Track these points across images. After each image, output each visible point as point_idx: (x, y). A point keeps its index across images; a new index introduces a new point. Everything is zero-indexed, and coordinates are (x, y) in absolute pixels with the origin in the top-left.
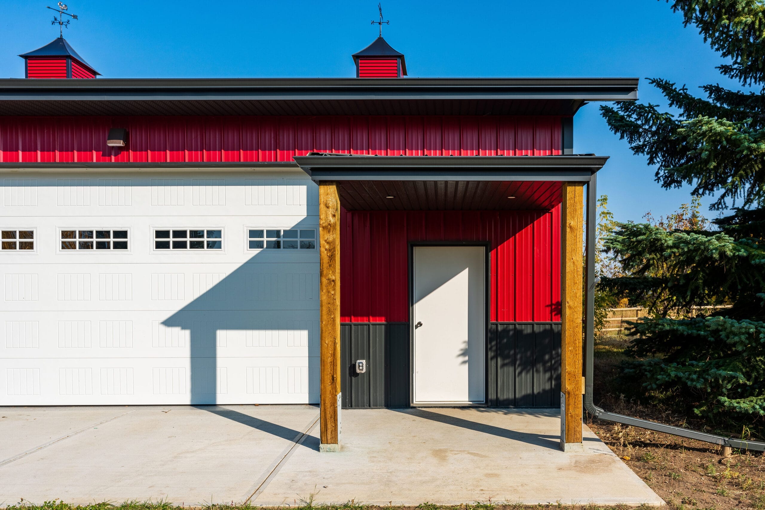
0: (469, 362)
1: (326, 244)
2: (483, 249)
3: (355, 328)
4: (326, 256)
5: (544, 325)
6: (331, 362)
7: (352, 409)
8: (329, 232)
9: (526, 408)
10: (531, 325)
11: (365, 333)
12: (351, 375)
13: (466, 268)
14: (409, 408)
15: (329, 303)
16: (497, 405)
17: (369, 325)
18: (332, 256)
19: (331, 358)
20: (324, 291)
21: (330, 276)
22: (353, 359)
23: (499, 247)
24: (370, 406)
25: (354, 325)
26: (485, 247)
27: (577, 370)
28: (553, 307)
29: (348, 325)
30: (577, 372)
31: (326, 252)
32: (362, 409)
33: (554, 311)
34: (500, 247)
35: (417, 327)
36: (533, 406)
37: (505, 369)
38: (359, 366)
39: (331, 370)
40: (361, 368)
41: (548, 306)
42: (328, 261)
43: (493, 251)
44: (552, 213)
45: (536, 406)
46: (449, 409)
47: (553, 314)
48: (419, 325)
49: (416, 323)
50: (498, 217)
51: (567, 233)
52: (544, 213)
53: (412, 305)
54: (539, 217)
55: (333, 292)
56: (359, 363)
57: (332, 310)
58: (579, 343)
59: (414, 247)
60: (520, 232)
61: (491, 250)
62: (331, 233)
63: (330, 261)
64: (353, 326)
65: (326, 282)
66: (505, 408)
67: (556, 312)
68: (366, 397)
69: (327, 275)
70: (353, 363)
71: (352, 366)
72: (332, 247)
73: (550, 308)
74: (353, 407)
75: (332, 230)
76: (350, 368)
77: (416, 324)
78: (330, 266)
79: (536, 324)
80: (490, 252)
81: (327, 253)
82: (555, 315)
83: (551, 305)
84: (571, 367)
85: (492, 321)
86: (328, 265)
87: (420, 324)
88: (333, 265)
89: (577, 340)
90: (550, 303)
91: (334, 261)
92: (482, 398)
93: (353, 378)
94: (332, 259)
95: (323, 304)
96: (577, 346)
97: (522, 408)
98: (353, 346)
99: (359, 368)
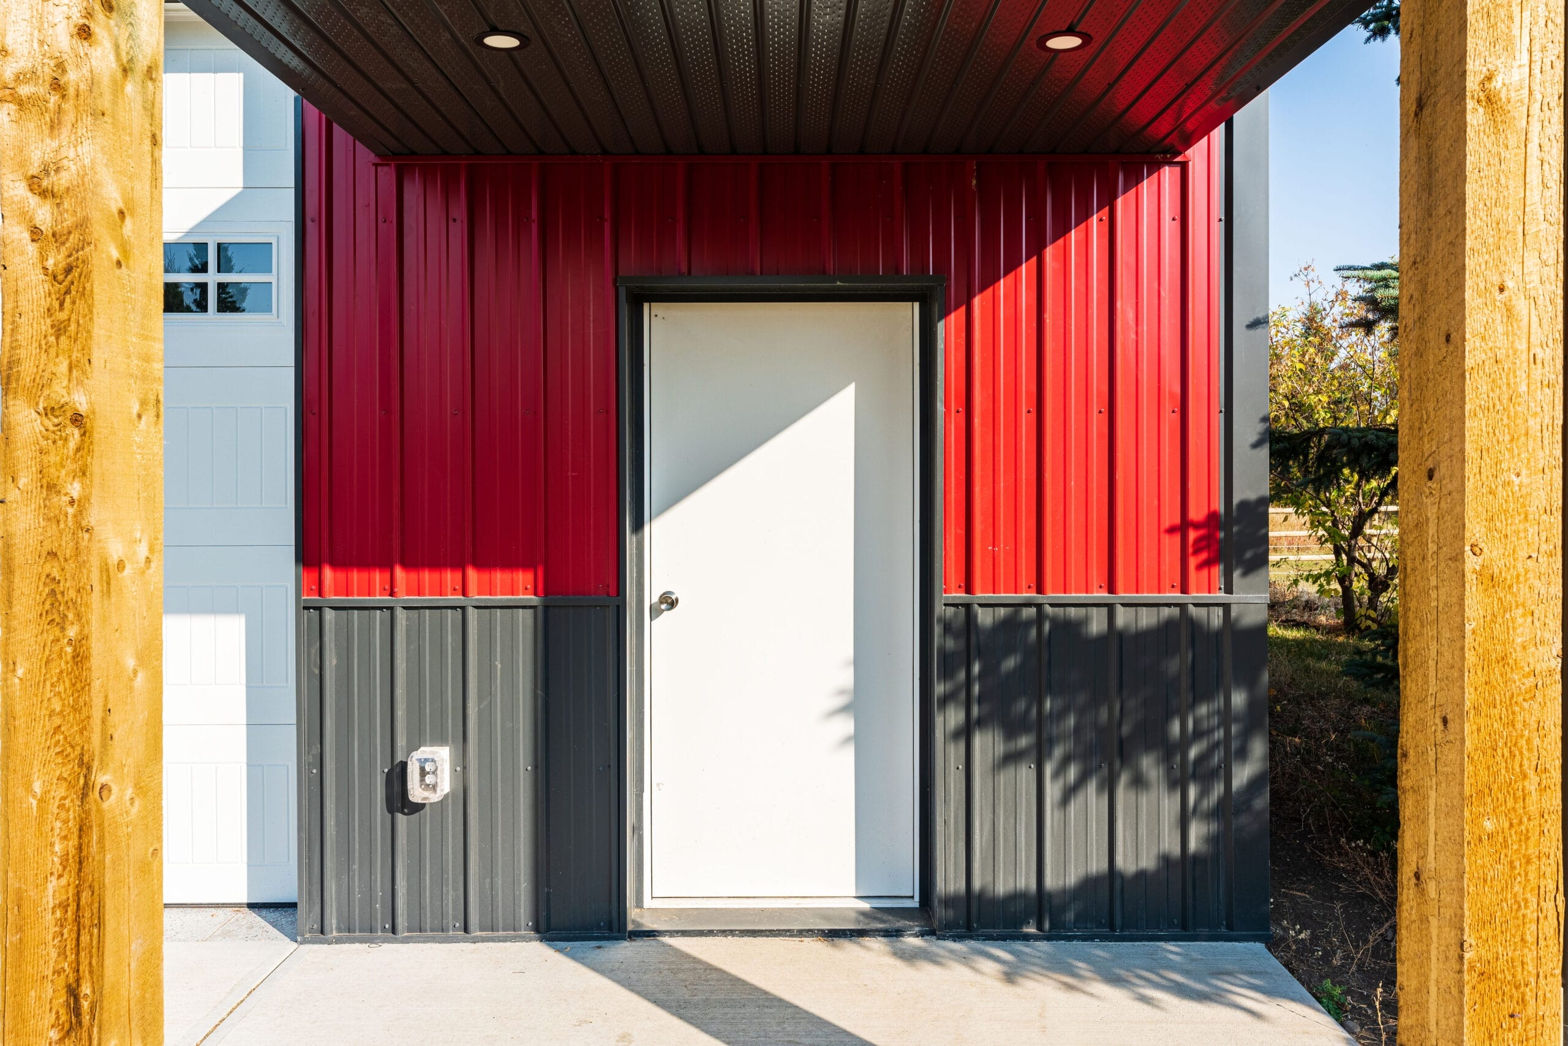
0: (859, 740)
1: (33, 200)
2: (909, 313)
3: (408, 619)
4: (36, 276)
5: (1155, 609)
6: (64, 907)
7: (396, 941)
8: (52, 127)
9: (1084, 939)
10: (1105, 610)
11: (451, 640)
12: (391, 808)
13: (849, 383)
14: (623, 939)
15: (52, 554)
16: (969, 927)
17: (463, 608)
18: (69, 270)
19: (64, 881)
20: (22, 481)
21: (59, 391)
22: (401, 741)
23: (977, 301)
24: (466, 929)
25: (404, 608)
26: (917, 305)
27: (1530, 956)
28: (1192, 535)
29: (381, 608)
30: (1531, 967)
31: (32, 249)
32: (433, 940)
33: (1196, 552)
34: (982, 301)
35: (655, 612)
36: (1113, 929)
37: (1005, 777)
38: (423, 773)
39: (62, 954)
40: (429, 779)
41: (1171, 530)
42: (45, 304)
43: (953, 316)
44: (1184, 167)
45: (1121, 930)
46: (778, 941)
47: (1193, 562)
48: (663, 607)
49: (652, 595)
50: (974, 182)
51: (1470, 133)
52: (1155, 167)
53: (638, 526)
54: (1134, 180)
55: (75, 489)
56: (423, 762)
57: (72, 594)
58: (1543, 789)
59: (646, 306)
60: (1061, 241)
61: (945, 314)
62: (65, 131)
63: (62, 305)
64: (400, 614)
65: (38, 427)
66: (1003, 938)
67: (1204, 556)
68: (451, 892)
69: (41, 385)
70: (399, 757)
71: (398, 770)
72: (69, 221)
73: (1177, 538)
74: (399, 936)
75: (69, 118)
76: (389, 779)
77: (655, 599)
78: (59, 330)
79: (1123, 605)
80: (939, 320)
81: (43, 258)
82: (1199, 567)
83: (1184, 526)
84: (1494, 937)
85: (948, 594)
86: (46, 325)
87: (669, 602)
88: (73, 327)
89: (1531, 773)
90: (1177, 520)
91: (81, 305)
92: (908, 885)
93: (400, 817)
94: (68, 292)
95: (19, 559)
96: (1533, 809)
97: (1069, 939)
98: (400, 692)
99: (422, 779)
